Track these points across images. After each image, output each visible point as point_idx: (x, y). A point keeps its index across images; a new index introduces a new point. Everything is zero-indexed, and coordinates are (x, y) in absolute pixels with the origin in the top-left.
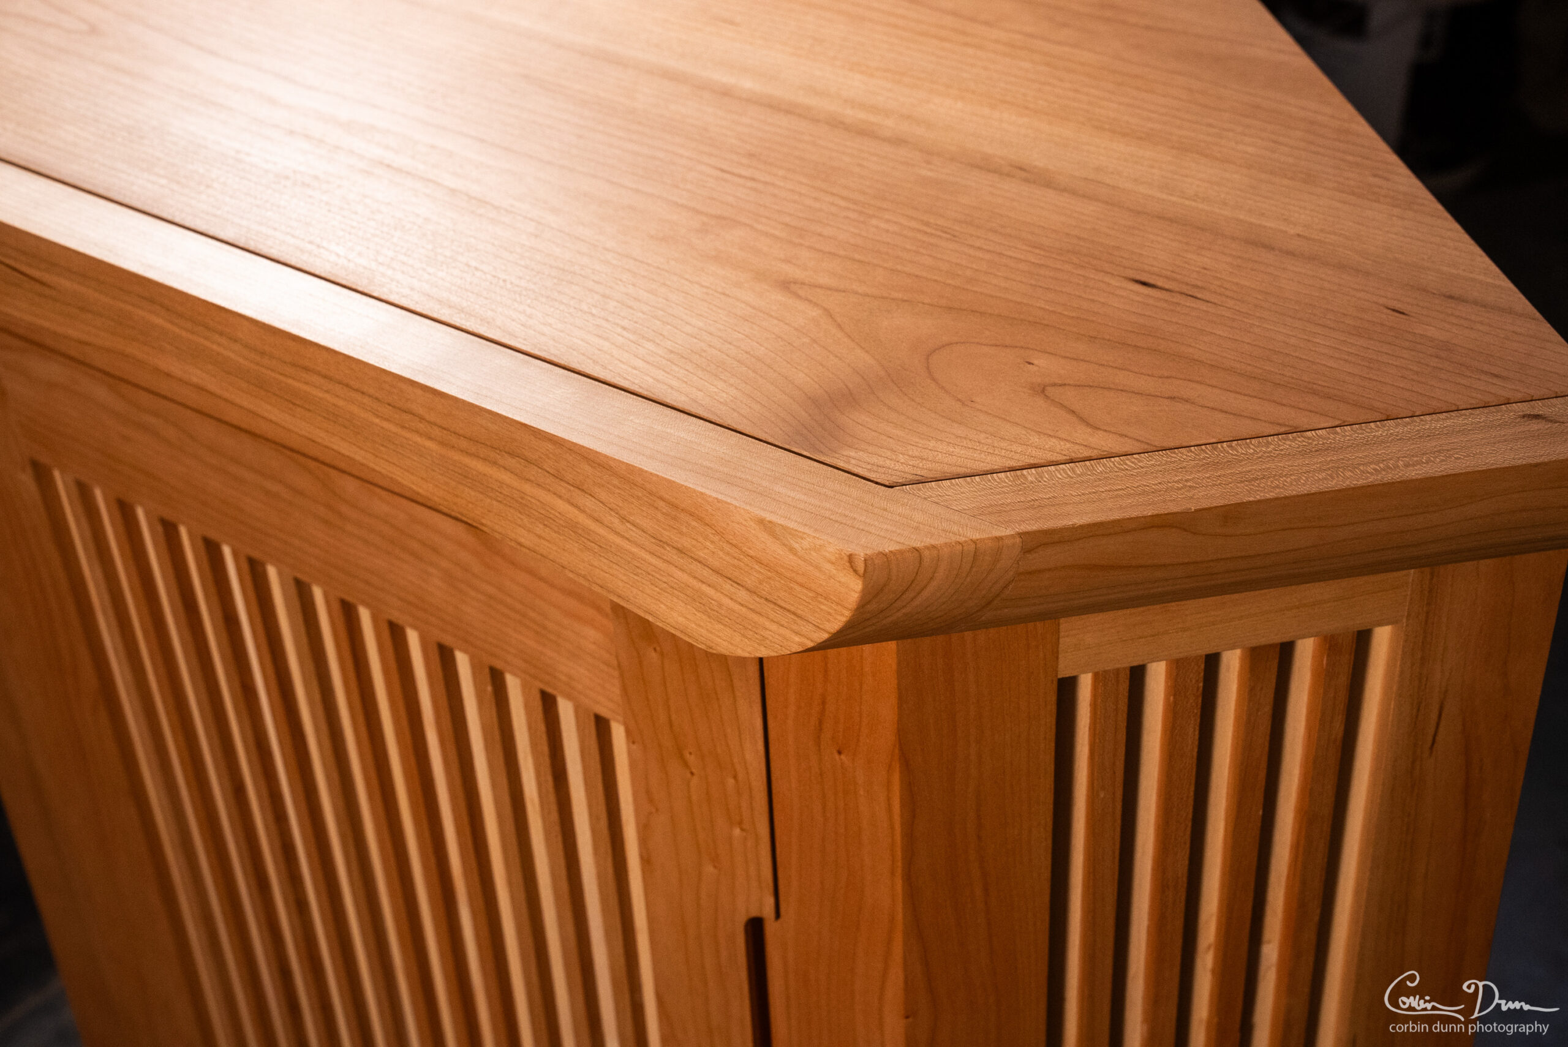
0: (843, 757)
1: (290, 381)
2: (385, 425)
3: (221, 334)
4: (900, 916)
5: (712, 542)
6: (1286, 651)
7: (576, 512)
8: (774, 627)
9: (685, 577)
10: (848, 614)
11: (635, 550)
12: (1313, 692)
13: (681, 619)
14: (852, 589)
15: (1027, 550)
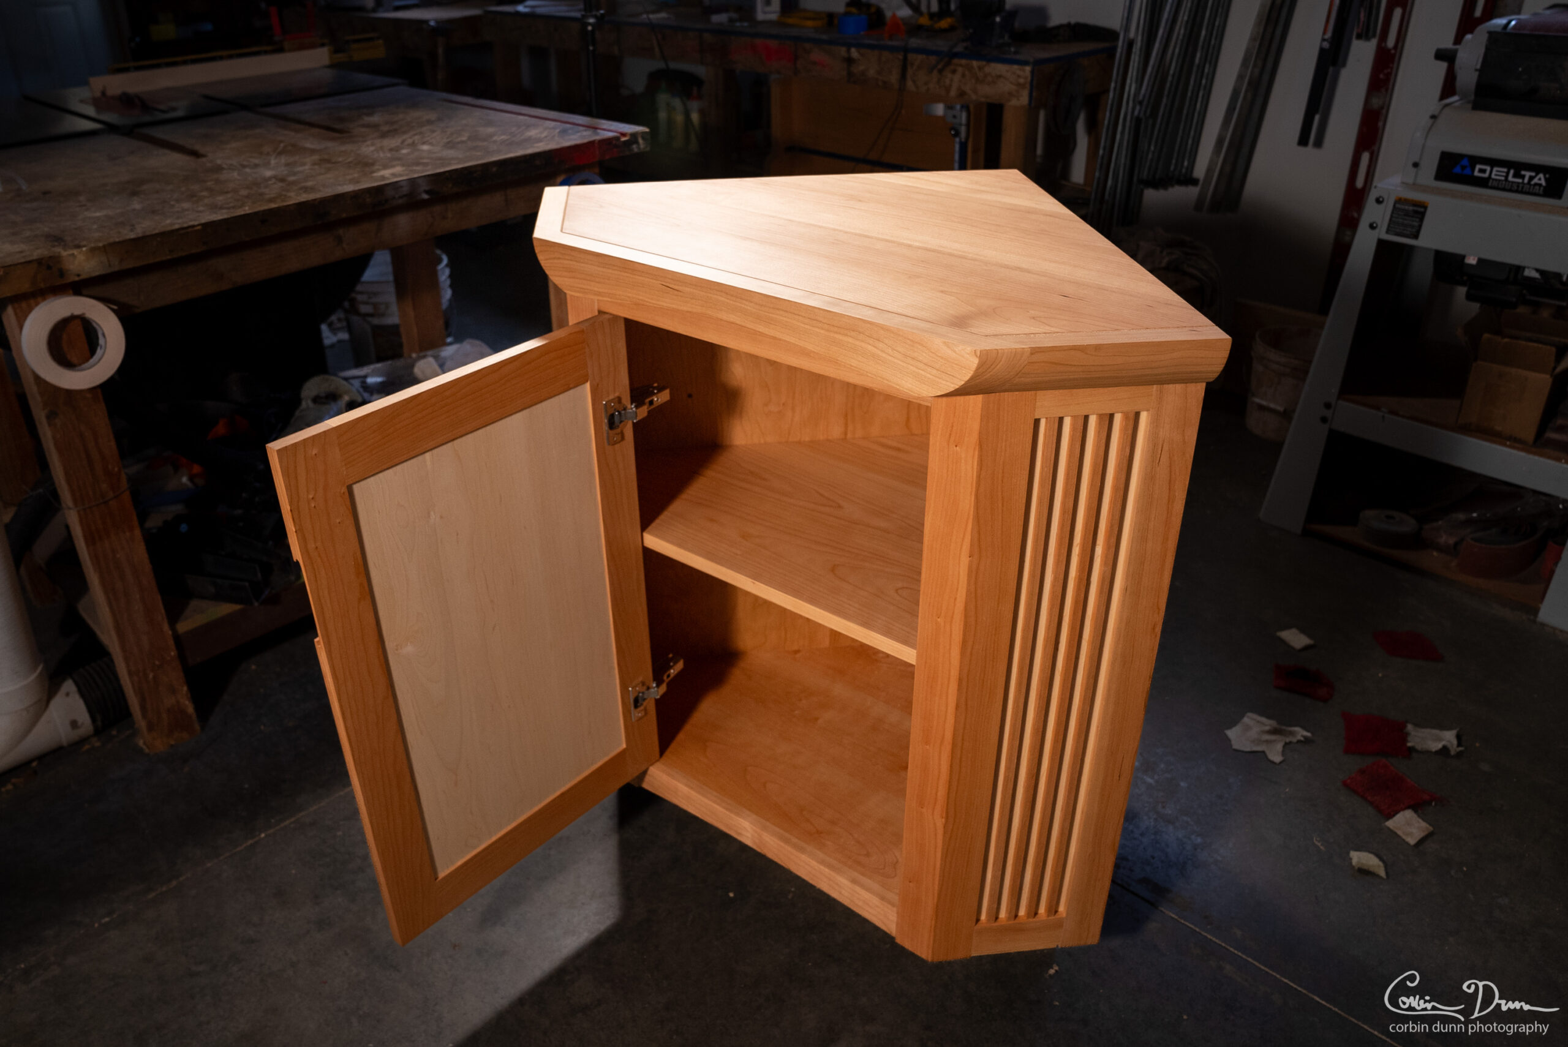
0: (957, 448)
1: (771, 315)
2: (806, 326)
3: (747, 300)
4: (972, 513)
5: (926, 353)
6: (1111, 417)
7: (876, 350)
8: (944, 382)
9: (914, 369)
10: (972, 373)
11: (896, 361)
12: (1120, 438)
13: (910, 386)
14: (974, 362)
15: (1032, 354)
